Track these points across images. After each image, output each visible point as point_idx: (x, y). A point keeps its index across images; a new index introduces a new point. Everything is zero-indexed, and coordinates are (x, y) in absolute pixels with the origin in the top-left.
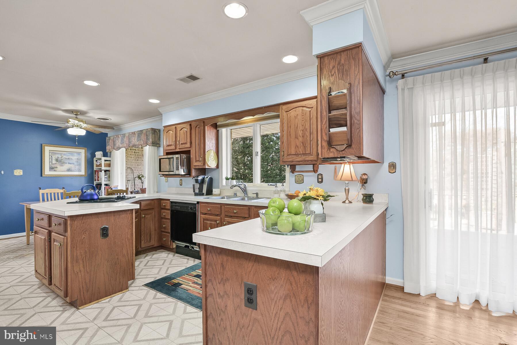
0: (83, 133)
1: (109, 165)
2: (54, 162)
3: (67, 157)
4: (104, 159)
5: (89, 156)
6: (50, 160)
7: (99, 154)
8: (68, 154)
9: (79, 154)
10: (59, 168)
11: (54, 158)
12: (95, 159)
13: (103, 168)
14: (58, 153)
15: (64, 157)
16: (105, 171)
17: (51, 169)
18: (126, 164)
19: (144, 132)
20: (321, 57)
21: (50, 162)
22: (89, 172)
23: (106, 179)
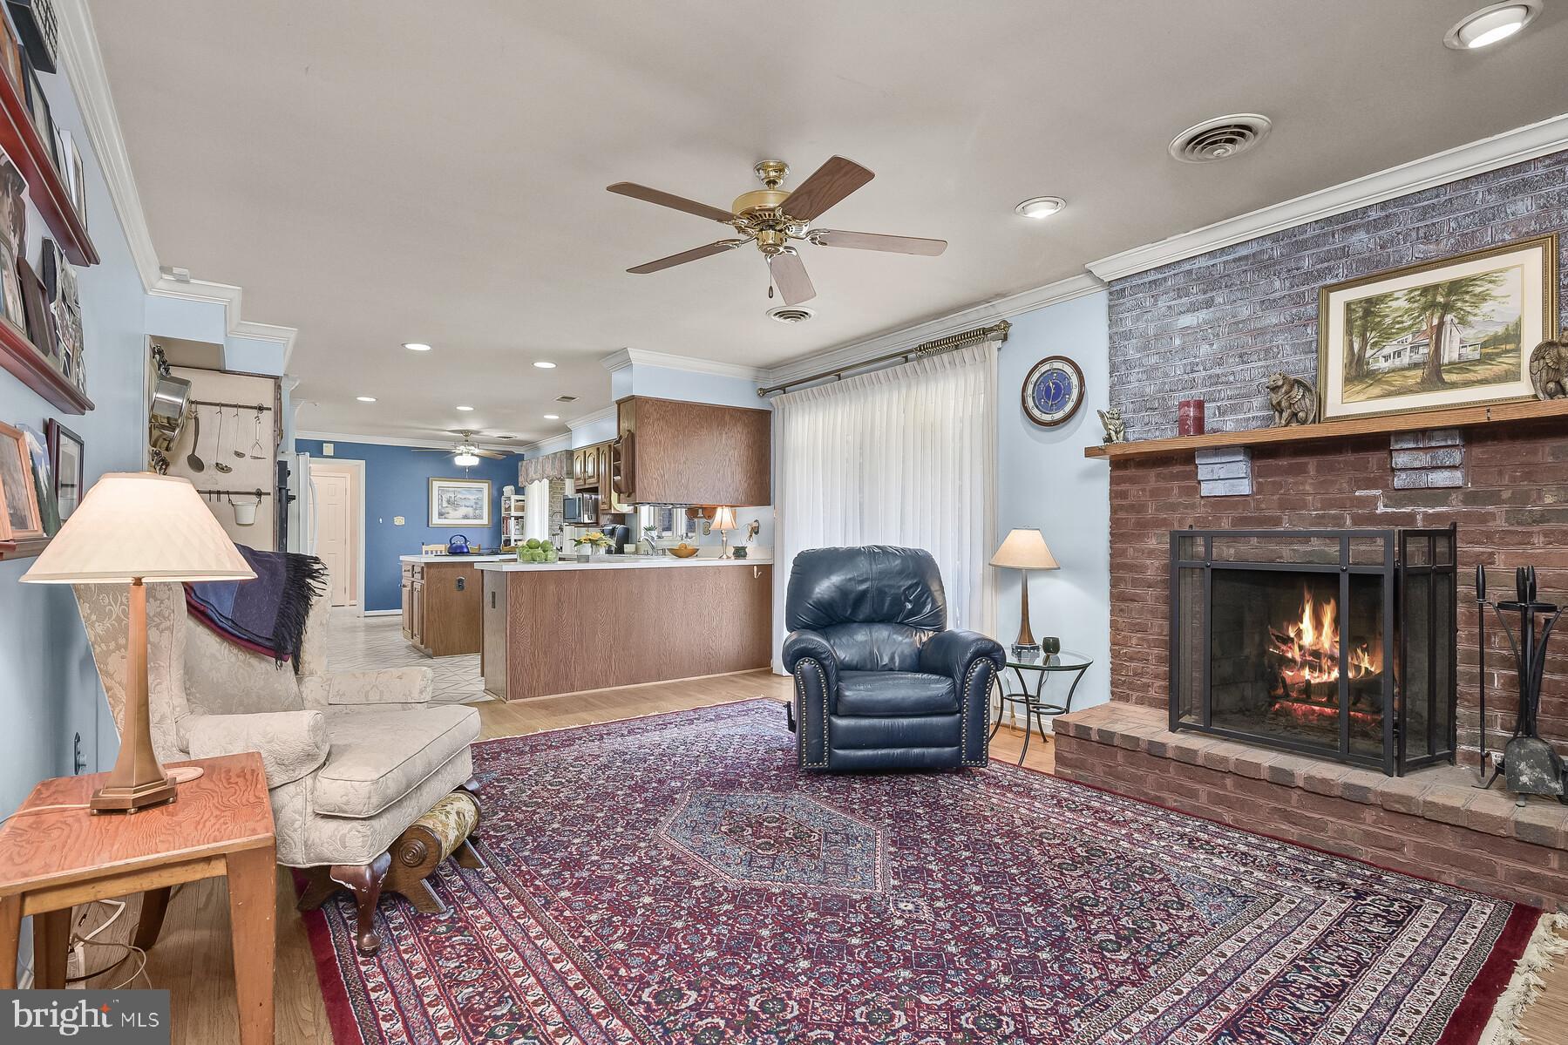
0: (475, 461)
1: (522, 509)
2: (445, 504)
3: (463, 497)
4: (514, 497)
5: (496, 493)
6: (440, 501)
7: (508, 490)
8: (464, 492)
9: (480, 490)
10: (452, 513)
11: (445, 499)
12: (503, 499)
13: (513, 513)
14: (450, 491)
15: (459, 496)
16: (517, 518)
17: (441, 515)
18: (550, 506)
19: (558, 455)
20: (619, 403)
21: (440, 504)
22: (495, 521)
23: (517, 532)
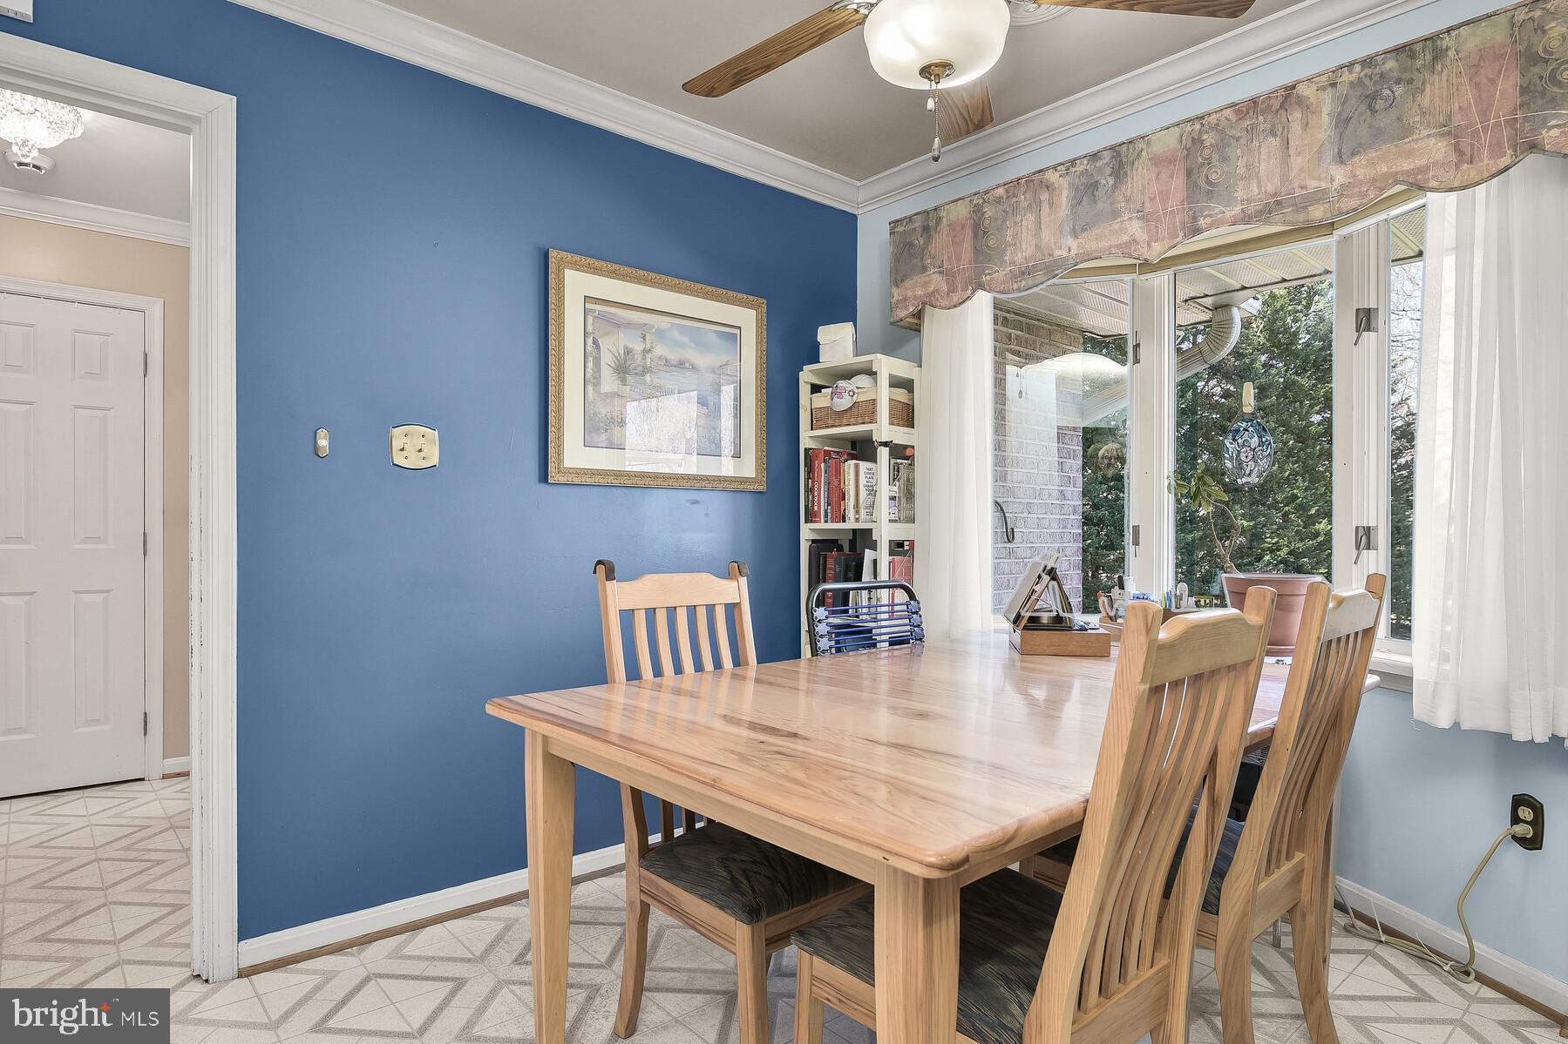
1: (911, 416)
2: (608, 380)
3: (674, 356)
6: (590, 365)
8: (676, 334)
9: (731, 336)
11: (607, 358)
13: (884, 432)
14: (629, 325)
15: (660, 350)
16: (894, 453)
21: (591, 381)
22: (777, 462)
23: (898, 511)
